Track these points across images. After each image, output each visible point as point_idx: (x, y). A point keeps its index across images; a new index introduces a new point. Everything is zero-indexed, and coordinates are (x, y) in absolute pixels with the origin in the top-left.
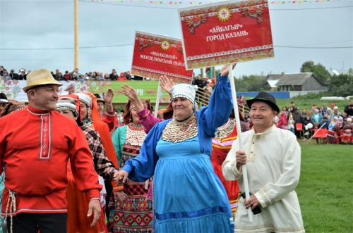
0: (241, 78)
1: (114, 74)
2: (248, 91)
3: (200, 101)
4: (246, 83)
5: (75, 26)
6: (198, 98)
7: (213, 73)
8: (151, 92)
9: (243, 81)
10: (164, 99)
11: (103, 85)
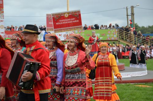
0: (147, 27)
1: (86, 27)
2: (151, 33)
3: (127, 38)
4: (150, 29)
5: (68, 5)
6: (126, 37)
7: (134, 25)
8: (104, 35)
9: (149, 28)
10: (110, 38)
11: (81, 32)
